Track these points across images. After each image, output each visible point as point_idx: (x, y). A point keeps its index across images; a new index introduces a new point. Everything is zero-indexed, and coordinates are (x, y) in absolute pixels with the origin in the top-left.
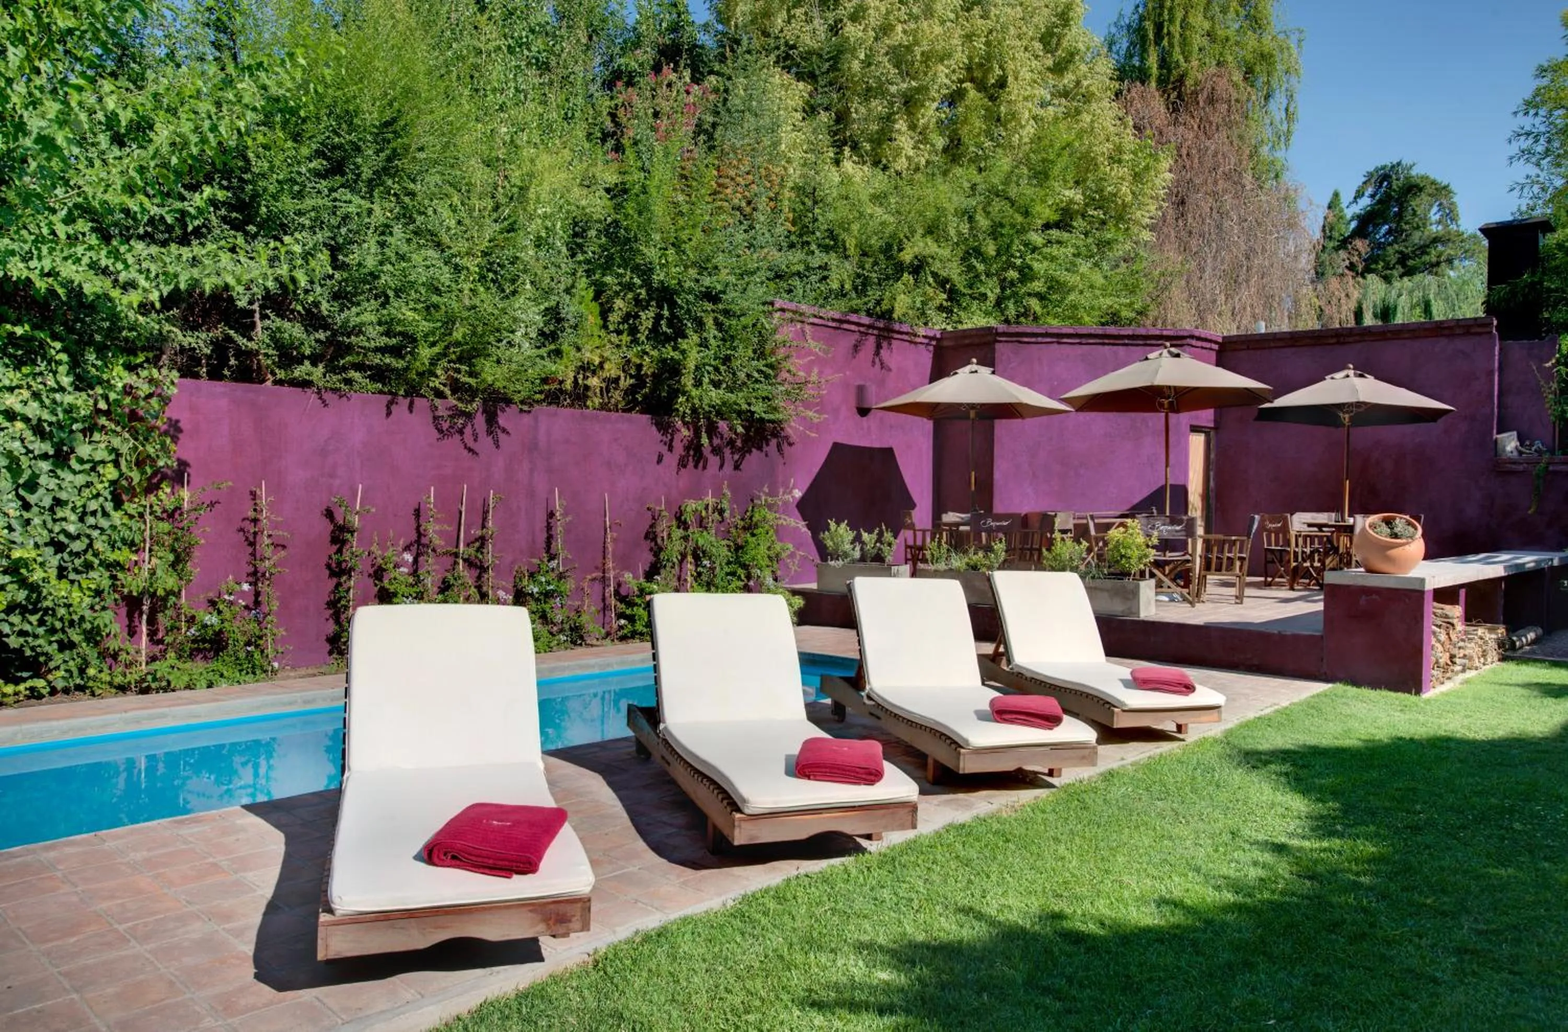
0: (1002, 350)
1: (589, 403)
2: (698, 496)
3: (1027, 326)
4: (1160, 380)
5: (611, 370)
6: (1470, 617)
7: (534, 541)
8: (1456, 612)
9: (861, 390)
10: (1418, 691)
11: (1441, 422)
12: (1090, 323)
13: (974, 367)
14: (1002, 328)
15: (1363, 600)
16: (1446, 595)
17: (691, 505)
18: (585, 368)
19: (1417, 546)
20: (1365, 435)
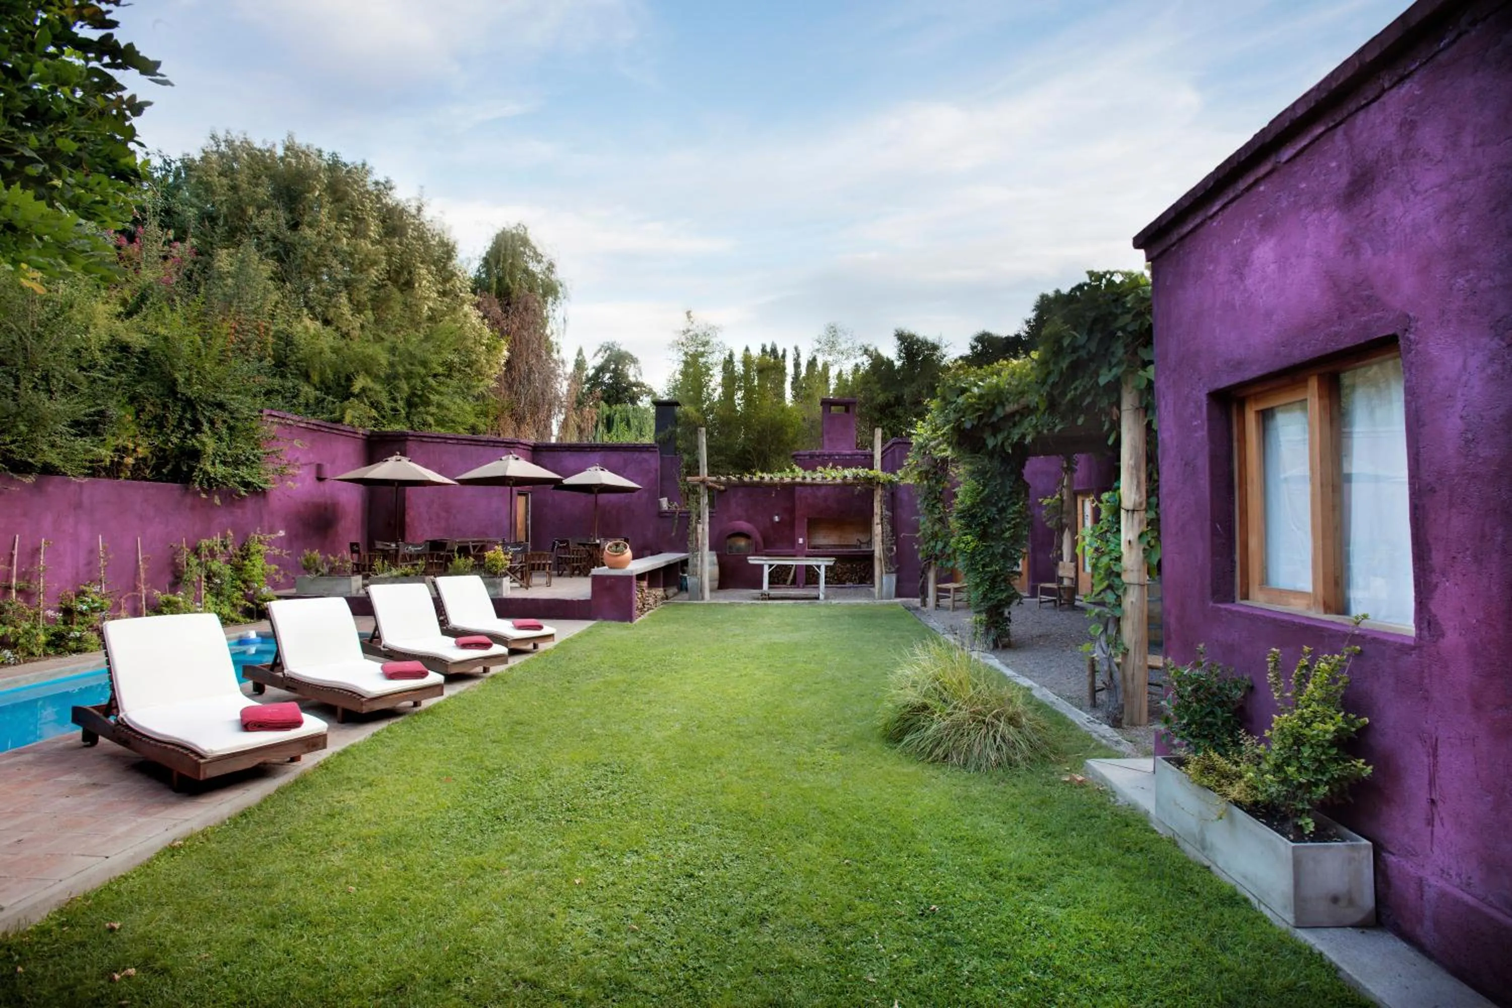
0: (411, 445)
1: (122, 475)
2: (209, 537)
3: (426, 431)
4: (510, 473)
5: (142, 452)
6: (650, 586)
7: (77, 574)
8: (645, 584)
9: (319, 467)
10: (631, 621)
11: (637, 493)
12: (463, 433)
13: (399, 457)
14: (411, 432)
15: (608, 582)
16: (641, 577)
17: (204, 543)
18: (122, 451)
19: (628, 553)
20: (603, 498)
